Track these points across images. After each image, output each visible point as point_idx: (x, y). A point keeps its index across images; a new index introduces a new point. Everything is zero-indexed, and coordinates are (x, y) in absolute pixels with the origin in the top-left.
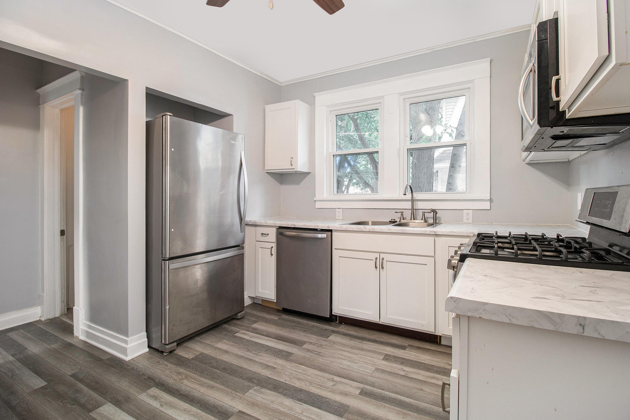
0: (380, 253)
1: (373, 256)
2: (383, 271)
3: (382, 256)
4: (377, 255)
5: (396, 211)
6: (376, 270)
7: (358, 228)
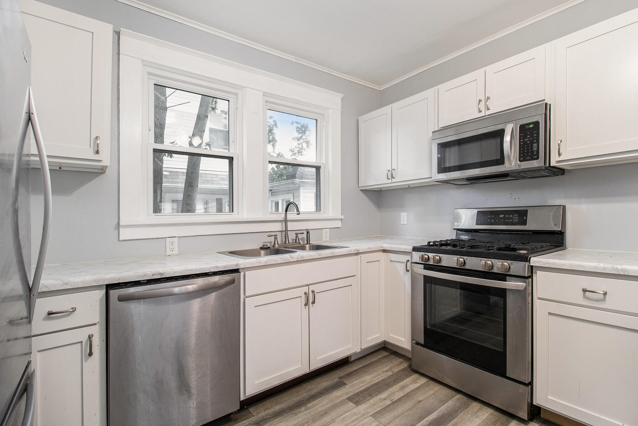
0: (308, 285)
1: (301, 292)
2: (313, 306)
3: (312, 288)
4: (306, 289)
5: (270, 234)
6: (305, 308)
7: (284, 258)
